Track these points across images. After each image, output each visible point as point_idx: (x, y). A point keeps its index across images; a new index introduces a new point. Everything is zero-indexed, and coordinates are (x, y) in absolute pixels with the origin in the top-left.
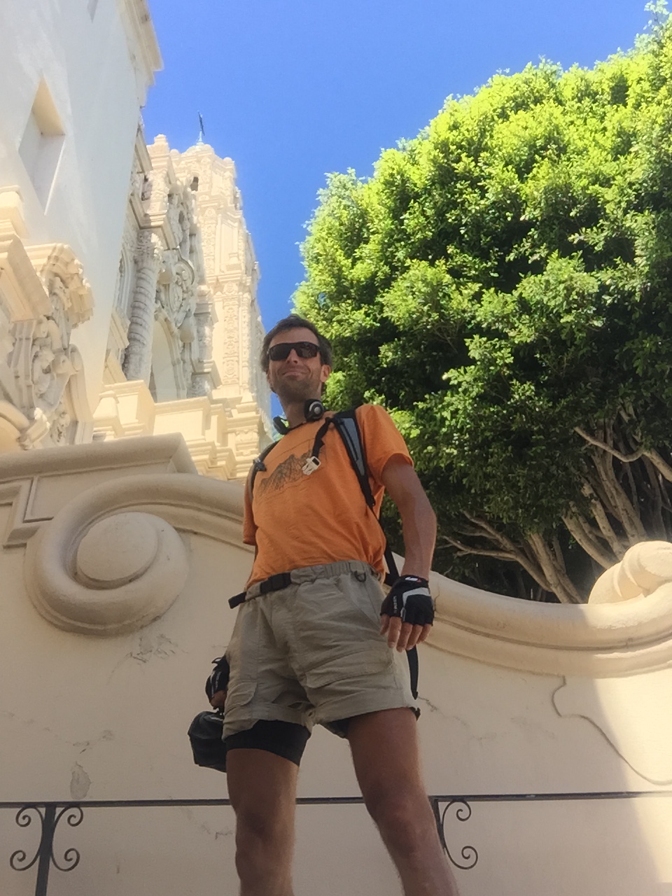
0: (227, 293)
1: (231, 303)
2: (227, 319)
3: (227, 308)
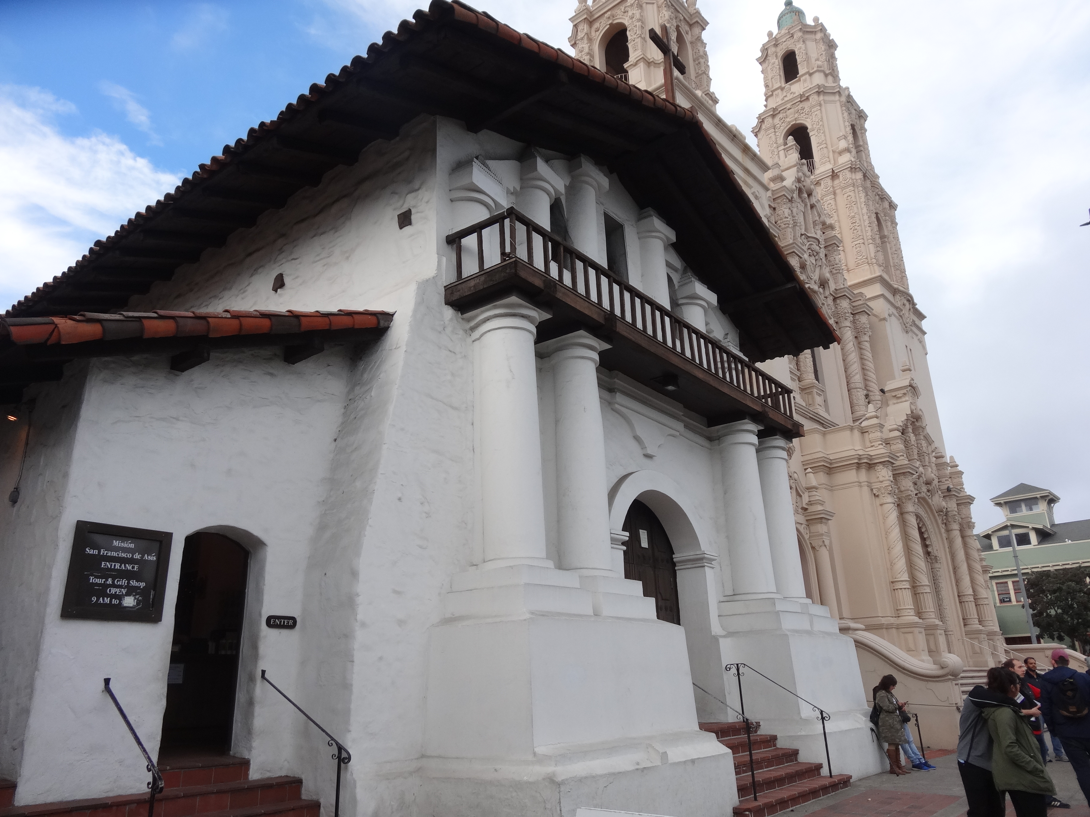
0: (843, 182)
1: (848, 190)
2: (848, 206)
3: (846, 195)
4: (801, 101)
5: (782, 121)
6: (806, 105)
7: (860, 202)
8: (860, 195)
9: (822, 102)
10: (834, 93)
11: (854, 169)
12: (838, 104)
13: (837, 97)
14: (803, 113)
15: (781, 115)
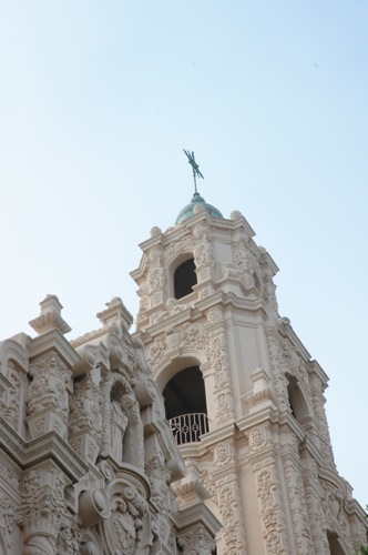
4: (192, 321)
5: (156, 355)
6: (200, 326)
7: (288, 488)
8: (288, 475)
9: (230, 322)
10: (255, 311)
11: (276, 426)
12: (260, 330)
13: (259, 319)
14: (193, 340)
15: (155, 345)
